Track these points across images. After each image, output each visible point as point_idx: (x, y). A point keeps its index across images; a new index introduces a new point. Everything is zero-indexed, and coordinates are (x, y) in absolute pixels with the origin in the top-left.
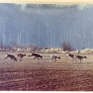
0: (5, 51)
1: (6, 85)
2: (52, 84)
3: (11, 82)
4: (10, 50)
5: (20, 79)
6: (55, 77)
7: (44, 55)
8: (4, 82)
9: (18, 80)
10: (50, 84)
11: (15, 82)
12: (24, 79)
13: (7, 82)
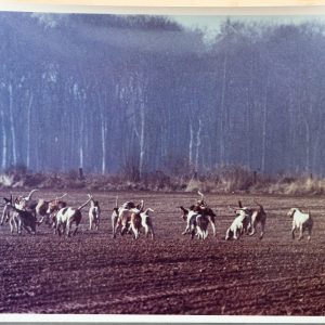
0: (147, 191)
1: (150, 307)
2: (308, 302)
3: (168, 296)
4: (162, 186)
5: (199, 286)
6: (319, 278)
7: (281, 201)
8: (143, 297)
9: (190, 290)
10: (301, 304)
11: (181, 296)
12: (210, 288)
13: (152, 299)
